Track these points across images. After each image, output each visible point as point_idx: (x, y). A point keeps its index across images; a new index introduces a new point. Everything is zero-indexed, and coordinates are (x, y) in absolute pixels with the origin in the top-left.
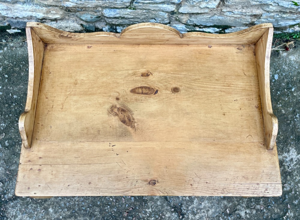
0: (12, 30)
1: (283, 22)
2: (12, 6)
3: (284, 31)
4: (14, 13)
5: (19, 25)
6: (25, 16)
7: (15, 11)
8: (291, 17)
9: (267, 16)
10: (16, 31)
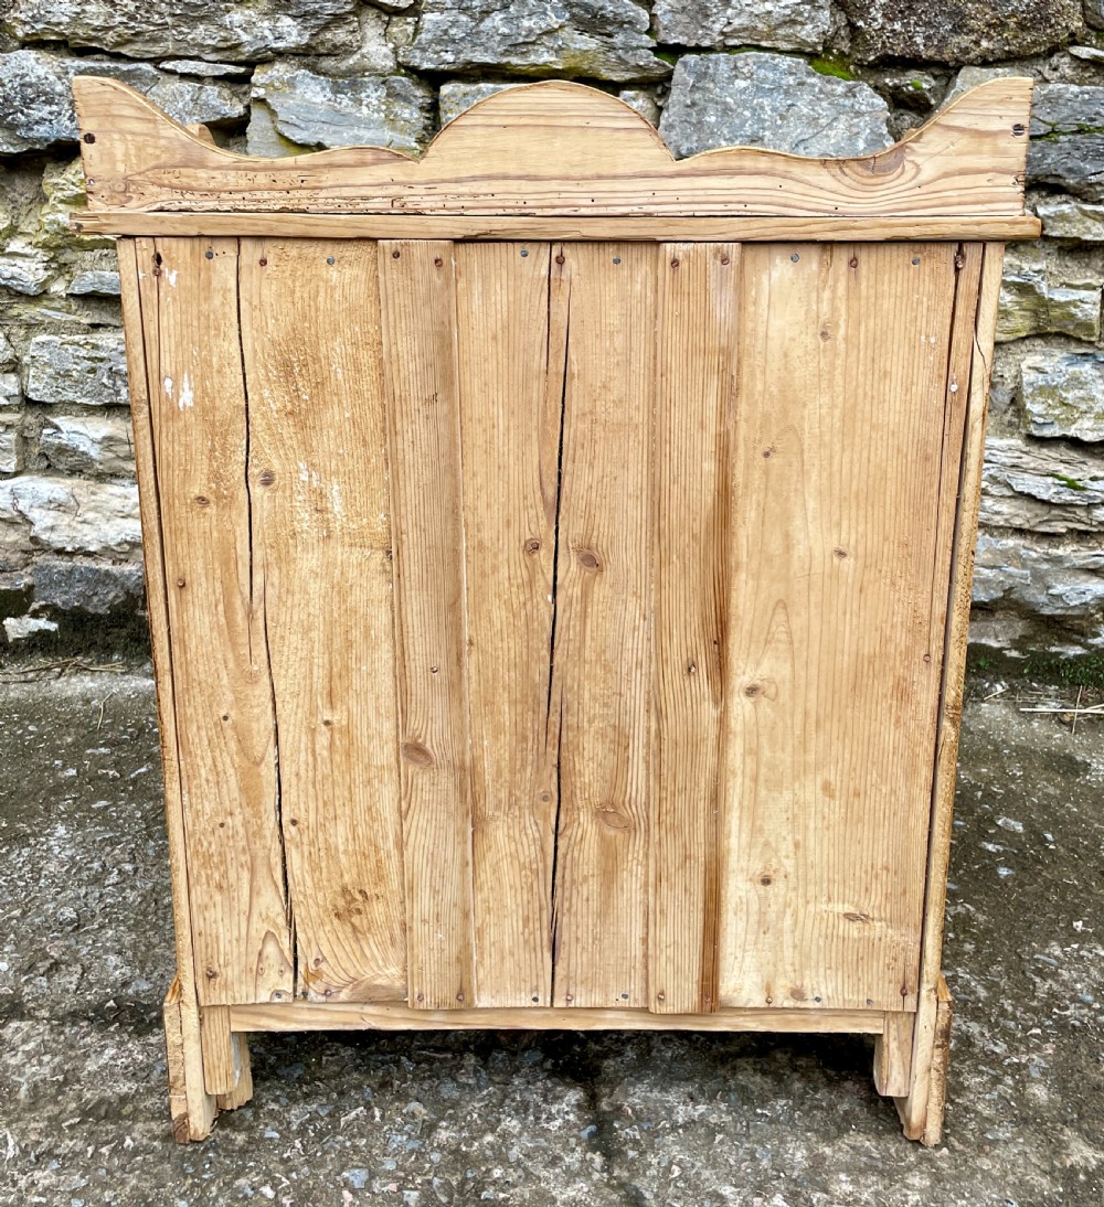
0: (26, 618)
1: (1065, 584)
2: (92, 489)
3: (1090, 641)
4: (79, 526)
5: (66, 593)
6: (112, 543)
7: (90, 516)
8: (1084, 558)
9: (993, 552)
10: (43, 624)
